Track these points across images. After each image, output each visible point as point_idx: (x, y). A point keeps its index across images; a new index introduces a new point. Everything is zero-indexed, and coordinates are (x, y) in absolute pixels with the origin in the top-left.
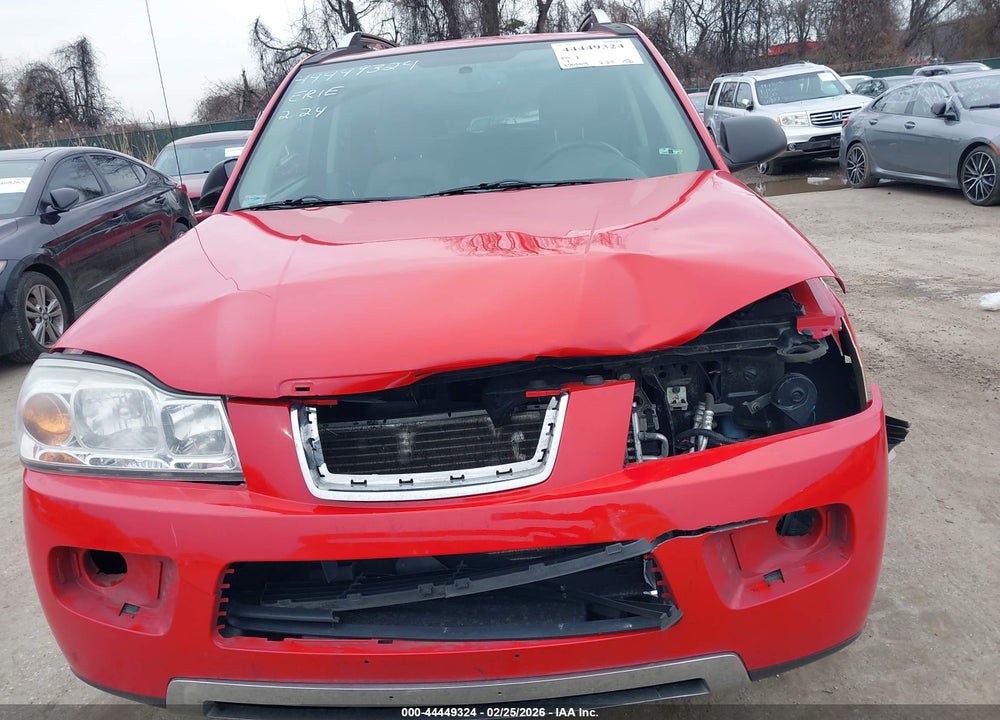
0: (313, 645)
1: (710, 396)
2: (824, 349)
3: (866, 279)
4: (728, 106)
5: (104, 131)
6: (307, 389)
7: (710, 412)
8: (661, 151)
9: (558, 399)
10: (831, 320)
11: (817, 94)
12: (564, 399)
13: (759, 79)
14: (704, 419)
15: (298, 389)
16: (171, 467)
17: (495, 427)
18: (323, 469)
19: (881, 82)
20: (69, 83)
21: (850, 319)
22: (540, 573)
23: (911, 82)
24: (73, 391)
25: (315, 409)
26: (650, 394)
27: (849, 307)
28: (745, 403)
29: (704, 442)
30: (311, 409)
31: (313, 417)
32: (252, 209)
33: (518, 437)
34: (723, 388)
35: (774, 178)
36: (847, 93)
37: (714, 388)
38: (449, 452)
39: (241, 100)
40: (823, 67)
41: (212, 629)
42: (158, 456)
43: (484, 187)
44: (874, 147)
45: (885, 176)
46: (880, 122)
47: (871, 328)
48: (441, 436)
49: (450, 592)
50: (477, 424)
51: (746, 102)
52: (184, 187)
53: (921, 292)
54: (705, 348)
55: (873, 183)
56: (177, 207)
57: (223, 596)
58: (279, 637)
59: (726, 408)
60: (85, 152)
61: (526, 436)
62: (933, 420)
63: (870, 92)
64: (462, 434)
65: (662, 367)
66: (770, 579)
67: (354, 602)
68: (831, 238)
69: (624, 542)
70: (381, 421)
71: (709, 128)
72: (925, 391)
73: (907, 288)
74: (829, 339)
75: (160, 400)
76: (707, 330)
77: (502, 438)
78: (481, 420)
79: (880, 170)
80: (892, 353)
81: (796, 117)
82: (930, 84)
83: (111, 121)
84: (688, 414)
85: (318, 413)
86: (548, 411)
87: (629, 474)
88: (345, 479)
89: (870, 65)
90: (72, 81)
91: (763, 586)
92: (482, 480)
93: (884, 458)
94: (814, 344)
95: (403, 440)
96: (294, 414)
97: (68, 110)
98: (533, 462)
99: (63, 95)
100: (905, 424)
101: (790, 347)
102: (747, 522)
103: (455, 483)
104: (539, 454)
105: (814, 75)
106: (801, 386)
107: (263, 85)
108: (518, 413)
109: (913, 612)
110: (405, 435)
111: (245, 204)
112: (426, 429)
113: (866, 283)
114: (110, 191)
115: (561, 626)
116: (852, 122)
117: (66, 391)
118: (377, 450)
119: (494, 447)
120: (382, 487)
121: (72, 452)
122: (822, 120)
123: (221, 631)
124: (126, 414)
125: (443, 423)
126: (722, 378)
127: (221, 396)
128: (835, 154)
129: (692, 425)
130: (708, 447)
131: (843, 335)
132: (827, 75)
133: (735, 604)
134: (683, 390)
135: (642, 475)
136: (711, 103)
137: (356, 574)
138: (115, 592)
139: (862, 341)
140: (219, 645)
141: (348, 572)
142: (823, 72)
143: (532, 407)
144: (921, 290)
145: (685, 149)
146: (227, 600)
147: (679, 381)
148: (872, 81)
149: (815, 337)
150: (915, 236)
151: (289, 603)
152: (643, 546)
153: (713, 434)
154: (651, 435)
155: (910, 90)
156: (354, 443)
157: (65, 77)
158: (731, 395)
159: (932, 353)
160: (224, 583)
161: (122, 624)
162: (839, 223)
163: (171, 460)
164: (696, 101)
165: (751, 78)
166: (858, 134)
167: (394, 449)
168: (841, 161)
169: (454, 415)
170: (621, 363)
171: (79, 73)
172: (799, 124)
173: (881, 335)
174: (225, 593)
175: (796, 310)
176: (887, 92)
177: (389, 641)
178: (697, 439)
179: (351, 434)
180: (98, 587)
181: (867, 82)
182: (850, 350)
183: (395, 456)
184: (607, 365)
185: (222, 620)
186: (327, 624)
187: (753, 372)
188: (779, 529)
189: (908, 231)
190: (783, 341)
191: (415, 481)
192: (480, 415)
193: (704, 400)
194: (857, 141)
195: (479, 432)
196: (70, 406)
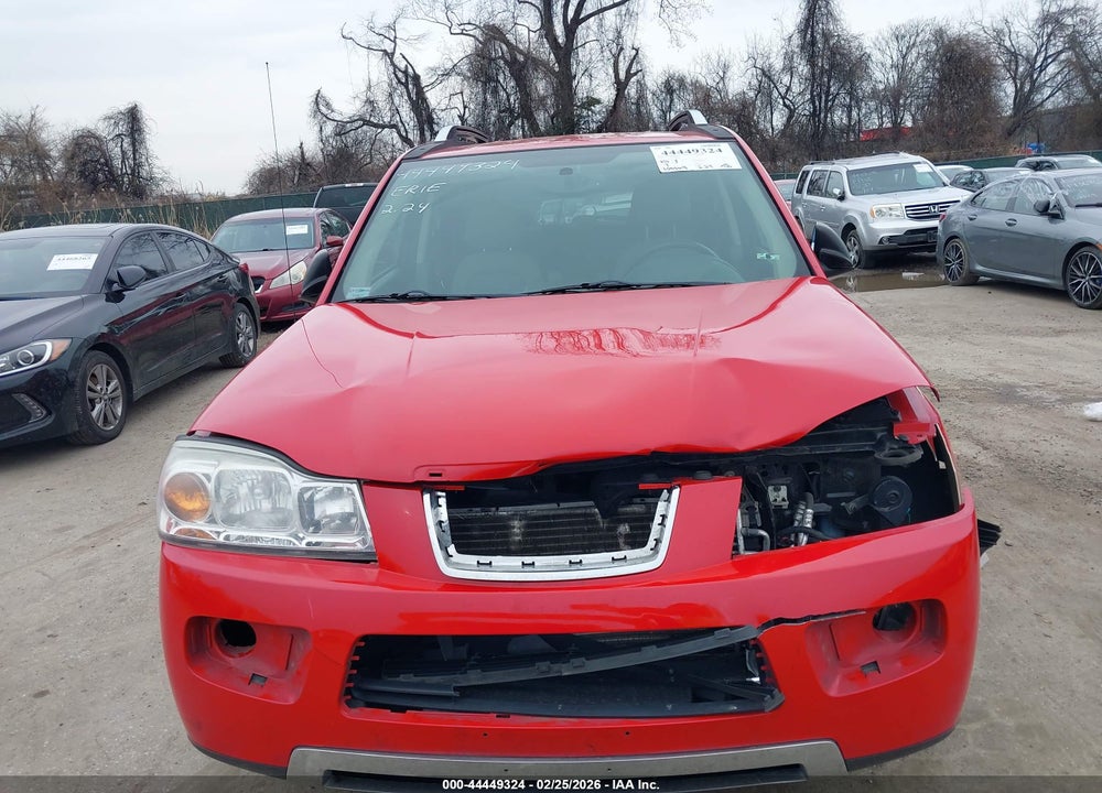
0: (433, 717)
1: (810, 495)
2: (918, 454)
3: (964, 383)
4: (818, 195)
5: (151, 202)
6: (440, 475)
7: (809, 510)
8: (759, 256)
9: (670, 492)
10: (926, 427)
11: (913, 184)
12: (676, 492)
13: (851, 168)
14: (804, 516)
15: (432, 475)
16: (303, 545)
17: (603, 517)
18: (452, 549)
19: (981, 173)
20: (115, 151)
21: (945, 427)
22: (652, 654)
23: (1013, 176)
24: (213, 472)
25: (444, 494)
26: (754, 492)
27: (943, 413)
28: (843, 504)
29: (804, 539)
30: (439, 494)
31: (442, 501)
32: (358, 301)
33: (624, 529)
34: (821, 489)
35: (866, 272)
36: (945, 185)
37: (814, 489)
38: (557, 541)
39: (297, 173)
40: (918, 158)
41: (340, 700)
42: (290, 536)
43: (585, 286)
44: (972, 243)
45: (985, 275)
46: (979, 217)
47: (968, 435)
48: (550, 525)
49: (567, 670)
50: (585, 515)
51: (837, 191)
52: (246, 265)
53: (1022, 399)
54: (806, 450)
55: (973, 280)
56: (238, 286)
57: (353, 668)
58: (402, 709)
59: (825, 508)
60: (152, 230)
61: (631, 528)
62: (1033, 533)
63: (968, 185)
64: (570, 524)
65: (764, 467)
66: (866, 670)
67: (474, 678)
68: (928, 338)
69: (732, 628)
70: (494, 509)
71: (797, 218)
72: (1026, 503)
73: (1007, 395)
74: (924, 445)
75: (297, 481)
76: (811, 432)
77: (609, 529)
78: (588, 511)
79: (979, 268)
80: (990, 462)
81: (890, 209)
82: (1034, 180)
83: (157, 191)
84: (788, 513)
85: (447, 497)
86: (659, 503)
87: (735, 565)
88: (472, 559)
89: (970, 154)
90: (119, 149)
91: (859, 676)
92: (598, 565)
93: (976, 560)
94: (909, 448)
95: (514, 527)
96: (427, 497)
97: (112, 178)
98: (645, 551)
99: (108, 163)
100: (997, 528)
101: (887, 451)
102: (846, 612)
103: (574, 567)
104: (651, 543)
105: (910, 165)
106: (896, 487)
107: (320, 157)
108: (623, 506)
109: (1009, 724)
110: (516, 523)
111: (349, 296)
112: (536, 518)
113: (964, 388)
114: (174, 270)
115: (669, 707)
116: (950, 216)
117: (206, 471)
118: (490, 536)
119: (600, 538)
120: (505, 568)
121: (207, 529)
122: (917, 212)
123: (348, 702)
124: (259, 495)
125: (552, 513)
126: (822, 479)
127: (358, 479)
128: (932, 248)
129: (792, 523)
130: (808, 543)
131: (938, 441)
132: (923, 167)
133: (833, 692)
134: (784, 489)
135: (745, 568)
136: (799, 191)
137: (470, 653)
138: (244, 663)
139: (957, 448)
140: (345, 714)
141: (463, 651)
142: (919, 163)
143: (638, 500)
144: (1022, 397)
145: (782, 254)
146: (355, 672)
147: (780, 481)
148: (971, 173)
149: (911, 442)
150: (1016, 339)
151: (412, 678)
152: (750, 632)
153: (813, 531)
154: (752, 531)
155: (1011, 186)
156: (468, 529)
157: (111, 145)
158: (829, 495)
159: (1032, 463)
160: (355, 655)
161: (252, 692)
162: (935, 323)
163: (303, 538)
164: (784, 188)
165: (842, 167)
166: (956, 229)
167: (506, 536)
168: (938, 257)
169: (563, 505)
170: (726, 461)
171: (127, 140)
172: (893, 217)
173: (978, 443)
174: (354, 665)
175: (892, 417)
176: (987, 187)
177: (507, 715)
178: (797, 536)
179: (467, 520)
180: (227, 658)
181: (966, 173)
182: (944, 456)
183: (507, 543)
184: (713, 462)
185: (348, 691)
186: (447, 698)
187: (851, 474)
188: (875, 625)
189: (1009, 333)
190: (880, 444)
191: (536, 564)
192: (586, 506)
193: (805, 499)
194: (956, 237)
195: (587, 523)
196: (210, 486)
